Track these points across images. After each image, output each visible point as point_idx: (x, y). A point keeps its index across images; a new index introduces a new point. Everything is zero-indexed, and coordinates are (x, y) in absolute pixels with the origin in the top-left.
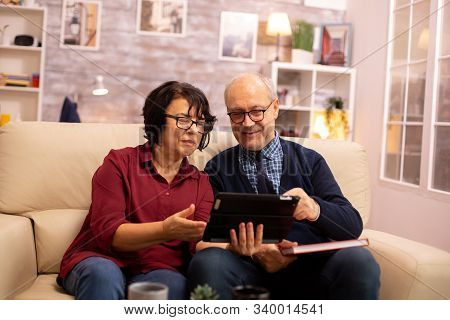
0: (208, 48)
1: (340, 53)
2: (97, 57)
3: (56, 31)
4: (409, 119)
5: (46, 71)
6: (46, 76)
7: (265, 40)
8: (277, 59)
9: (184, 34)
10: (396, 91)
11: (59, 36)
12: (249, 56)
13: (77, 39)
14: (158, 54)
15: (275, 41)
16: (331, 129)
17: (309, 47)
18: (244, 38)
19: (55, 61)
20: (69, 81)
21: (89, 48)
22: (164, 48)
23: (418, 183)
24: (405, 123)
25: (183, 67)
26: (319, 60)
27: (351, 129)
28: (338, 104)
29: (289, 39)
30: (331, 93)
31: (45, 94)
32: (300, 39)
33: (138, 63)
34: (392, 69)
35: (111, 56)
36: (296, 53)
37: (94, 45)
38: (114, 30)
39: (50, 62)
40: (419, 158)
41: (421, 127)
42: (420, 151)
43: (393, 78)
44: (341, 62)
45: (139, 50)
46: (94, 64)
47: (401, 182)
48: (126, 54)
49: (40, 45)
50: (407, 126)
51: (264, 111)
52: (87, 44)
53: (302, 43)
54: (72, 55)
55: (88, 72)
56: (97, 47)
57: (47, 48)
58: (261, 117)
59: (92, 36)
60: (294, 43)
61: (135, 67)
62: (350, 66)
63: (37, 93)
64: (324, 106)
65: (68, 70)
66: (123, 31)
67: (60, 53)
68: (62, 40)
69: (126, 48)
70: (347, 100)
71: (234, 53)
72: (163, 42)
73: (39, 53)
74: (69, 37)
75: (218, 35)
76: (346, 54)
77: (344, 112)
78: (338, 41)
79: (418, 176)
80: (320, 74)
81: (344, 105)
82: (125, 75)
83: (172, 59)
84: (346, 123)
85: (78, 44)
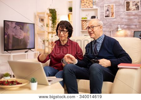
2: (115, 20)
3: (103, 14)
9: (140, 10)
11: (103, 15)
13: (109, 15)
14: (132, 17)
20: (107, 28)
22: (134, 15)
25: (140, 20)
33: (126, 21)
35: (118, 19)
37: (113, 17)
38: (119, 11)
45: (126, 17)
48: (123, 18)
51: (93, 27)
52: (111, 17)
54: (107, 20)
55: (112, 24)
59: (113, 14)
61: (125, 22)
65: (107, 24)
66: (121, 12)
67: (104, 20)
68: (105, 15)
69: (123, 17)
82: (123, 24)
83: (136, 18)
85: (109, 17)
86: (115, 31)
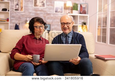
0: (51, 10)
1: (85, 11)
2: (23, 13)
3: (13, 7)
4: (103, 27)
5: (10, 17)
6: (10, 19)
7: (66, 8)
8: (69, 13)
9: (45, 7)
10: (99, 20)
12: (62, 12)
13: (18, 9)
14: (39, 12)
15: (68, 8)
16: (83, 30)
17: (77, 10)
18: (60, 8)
19: (12, 15)
20: (16, 20)
21: (21, 11)
22: (40, 11)
23: (106, 43)
24: (102, 28)
25: (45, 15)
26: (79, 13)
27: (88, 30)
28: (85, 24)
29: (72, 8)
30: (83, 21)
31: (10, 23)
32: (75, 7)
33: (34, 15)
34: (98, 14)
35: (27, 13)
36: (74, 11)
37: (22, 10)
38: (27, 7)
39: (11, 15)
40: (106, 37)
41: (106, 29)
42: (106, 35)
43: (99, 17)
44: (85, 13)
45: (34, 12)
46: (23, 15)
47: (101, 43)
48: (30, 13)
49: (9, 11)
50: (102, 29)
52: (21, 10)
53: (75, 9)
54: (17, 13)
55: (21, 17)
56: (23, 11)
57: (10, 12)
58: (69, 25)
59: (22, 8)
60: (73, 9)
61: (33, 16)
62: (87, 14)
63: (8, 23)
64: (81, 24)
65: (16, 17)
66: (30, 7)
67: (14, 13)
68: (14, 9)
69: (30, 11)
70: (87, 23)
71: (58, 11)
72: (40, 9)
73: (9, 13)
74: (16, 9)
75: (54, 7)
76: (86, 11)
77: (86, 26)
78: (84, 8)
79: (106, 41)
80: (80, 16)
81: (86, 24)
83: (42, 13)
84: (87, 28)
85: (18, 10)
86: (24, 23)
